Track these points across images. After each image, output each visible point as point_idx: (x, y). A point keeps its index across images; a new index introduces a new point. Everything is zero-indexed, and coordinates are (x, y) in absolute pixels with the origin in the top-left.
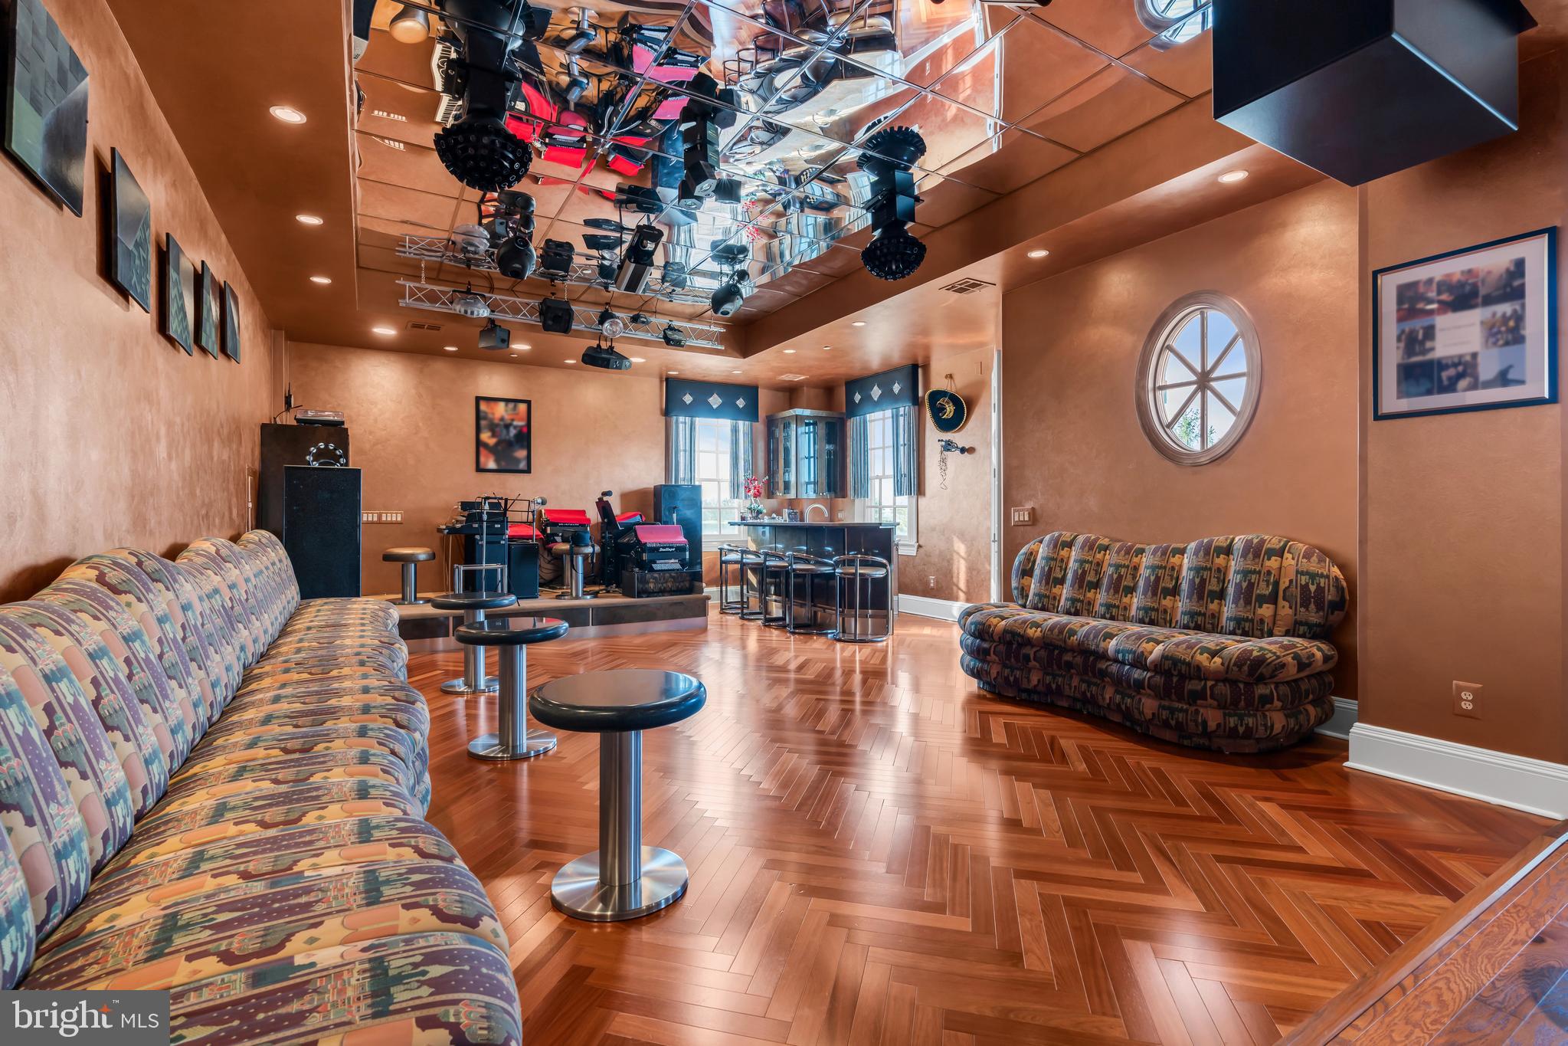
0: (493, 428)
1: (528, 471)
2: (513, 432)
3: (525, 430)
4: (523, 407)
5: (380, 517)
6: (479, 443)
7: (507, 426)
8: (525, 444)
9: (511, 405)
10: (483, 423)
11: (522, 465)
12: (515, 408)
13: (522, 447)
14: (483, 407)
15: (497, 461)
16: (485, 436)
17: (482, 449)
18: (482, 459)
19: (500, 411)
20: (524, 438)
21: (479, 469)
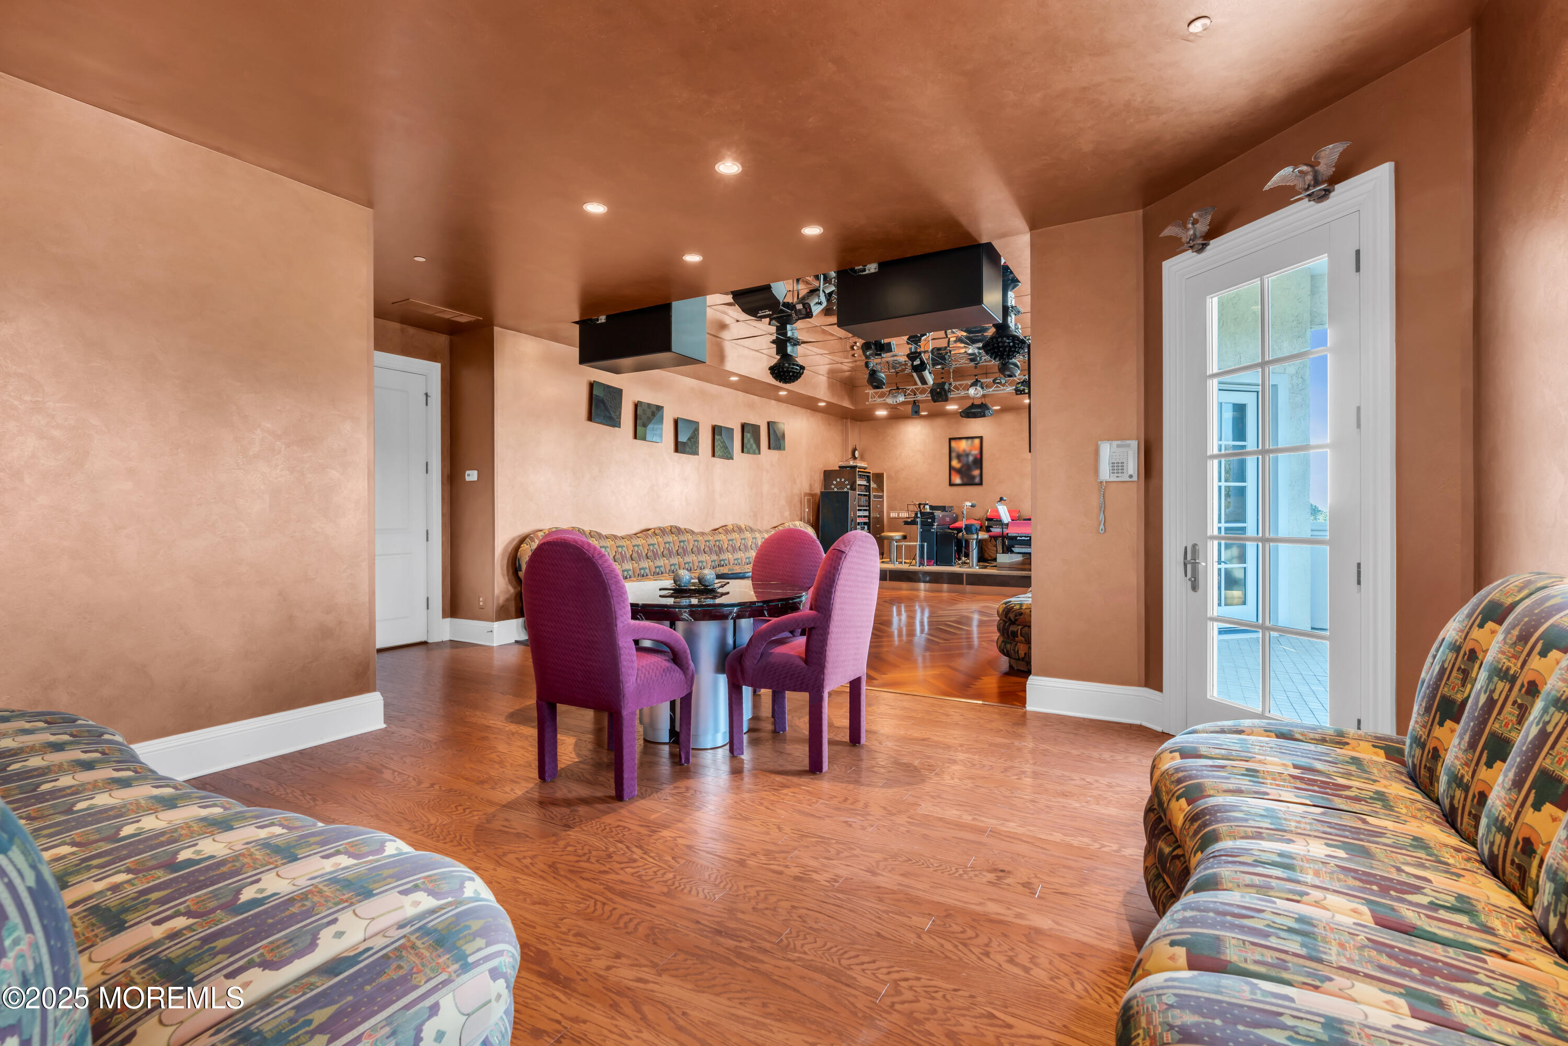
0: (959, 457)
1: (981, 484)
2: (971, 459)
3: (979, 456)
4: (977, 441)
5: (898, 515)
6: (951, 467)
7: (967, 455)
8: (979, 466)
9: (970, 441)
10: (954, 455)
11: (977, 480)
12: (972, 442)
13: (977, 468)
14: (954, 444)
15: (962, 478)
16: (955, 463)
17: (953, 473)
18: (953, 478)
19: (963, 445)
20: (979, 462)
21: (951, 484)
